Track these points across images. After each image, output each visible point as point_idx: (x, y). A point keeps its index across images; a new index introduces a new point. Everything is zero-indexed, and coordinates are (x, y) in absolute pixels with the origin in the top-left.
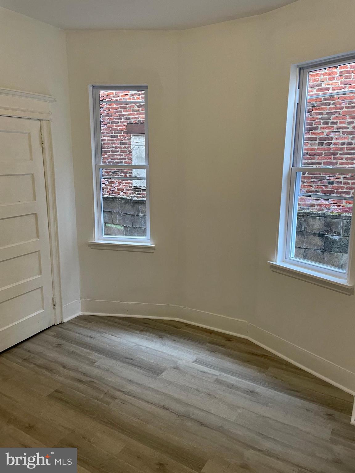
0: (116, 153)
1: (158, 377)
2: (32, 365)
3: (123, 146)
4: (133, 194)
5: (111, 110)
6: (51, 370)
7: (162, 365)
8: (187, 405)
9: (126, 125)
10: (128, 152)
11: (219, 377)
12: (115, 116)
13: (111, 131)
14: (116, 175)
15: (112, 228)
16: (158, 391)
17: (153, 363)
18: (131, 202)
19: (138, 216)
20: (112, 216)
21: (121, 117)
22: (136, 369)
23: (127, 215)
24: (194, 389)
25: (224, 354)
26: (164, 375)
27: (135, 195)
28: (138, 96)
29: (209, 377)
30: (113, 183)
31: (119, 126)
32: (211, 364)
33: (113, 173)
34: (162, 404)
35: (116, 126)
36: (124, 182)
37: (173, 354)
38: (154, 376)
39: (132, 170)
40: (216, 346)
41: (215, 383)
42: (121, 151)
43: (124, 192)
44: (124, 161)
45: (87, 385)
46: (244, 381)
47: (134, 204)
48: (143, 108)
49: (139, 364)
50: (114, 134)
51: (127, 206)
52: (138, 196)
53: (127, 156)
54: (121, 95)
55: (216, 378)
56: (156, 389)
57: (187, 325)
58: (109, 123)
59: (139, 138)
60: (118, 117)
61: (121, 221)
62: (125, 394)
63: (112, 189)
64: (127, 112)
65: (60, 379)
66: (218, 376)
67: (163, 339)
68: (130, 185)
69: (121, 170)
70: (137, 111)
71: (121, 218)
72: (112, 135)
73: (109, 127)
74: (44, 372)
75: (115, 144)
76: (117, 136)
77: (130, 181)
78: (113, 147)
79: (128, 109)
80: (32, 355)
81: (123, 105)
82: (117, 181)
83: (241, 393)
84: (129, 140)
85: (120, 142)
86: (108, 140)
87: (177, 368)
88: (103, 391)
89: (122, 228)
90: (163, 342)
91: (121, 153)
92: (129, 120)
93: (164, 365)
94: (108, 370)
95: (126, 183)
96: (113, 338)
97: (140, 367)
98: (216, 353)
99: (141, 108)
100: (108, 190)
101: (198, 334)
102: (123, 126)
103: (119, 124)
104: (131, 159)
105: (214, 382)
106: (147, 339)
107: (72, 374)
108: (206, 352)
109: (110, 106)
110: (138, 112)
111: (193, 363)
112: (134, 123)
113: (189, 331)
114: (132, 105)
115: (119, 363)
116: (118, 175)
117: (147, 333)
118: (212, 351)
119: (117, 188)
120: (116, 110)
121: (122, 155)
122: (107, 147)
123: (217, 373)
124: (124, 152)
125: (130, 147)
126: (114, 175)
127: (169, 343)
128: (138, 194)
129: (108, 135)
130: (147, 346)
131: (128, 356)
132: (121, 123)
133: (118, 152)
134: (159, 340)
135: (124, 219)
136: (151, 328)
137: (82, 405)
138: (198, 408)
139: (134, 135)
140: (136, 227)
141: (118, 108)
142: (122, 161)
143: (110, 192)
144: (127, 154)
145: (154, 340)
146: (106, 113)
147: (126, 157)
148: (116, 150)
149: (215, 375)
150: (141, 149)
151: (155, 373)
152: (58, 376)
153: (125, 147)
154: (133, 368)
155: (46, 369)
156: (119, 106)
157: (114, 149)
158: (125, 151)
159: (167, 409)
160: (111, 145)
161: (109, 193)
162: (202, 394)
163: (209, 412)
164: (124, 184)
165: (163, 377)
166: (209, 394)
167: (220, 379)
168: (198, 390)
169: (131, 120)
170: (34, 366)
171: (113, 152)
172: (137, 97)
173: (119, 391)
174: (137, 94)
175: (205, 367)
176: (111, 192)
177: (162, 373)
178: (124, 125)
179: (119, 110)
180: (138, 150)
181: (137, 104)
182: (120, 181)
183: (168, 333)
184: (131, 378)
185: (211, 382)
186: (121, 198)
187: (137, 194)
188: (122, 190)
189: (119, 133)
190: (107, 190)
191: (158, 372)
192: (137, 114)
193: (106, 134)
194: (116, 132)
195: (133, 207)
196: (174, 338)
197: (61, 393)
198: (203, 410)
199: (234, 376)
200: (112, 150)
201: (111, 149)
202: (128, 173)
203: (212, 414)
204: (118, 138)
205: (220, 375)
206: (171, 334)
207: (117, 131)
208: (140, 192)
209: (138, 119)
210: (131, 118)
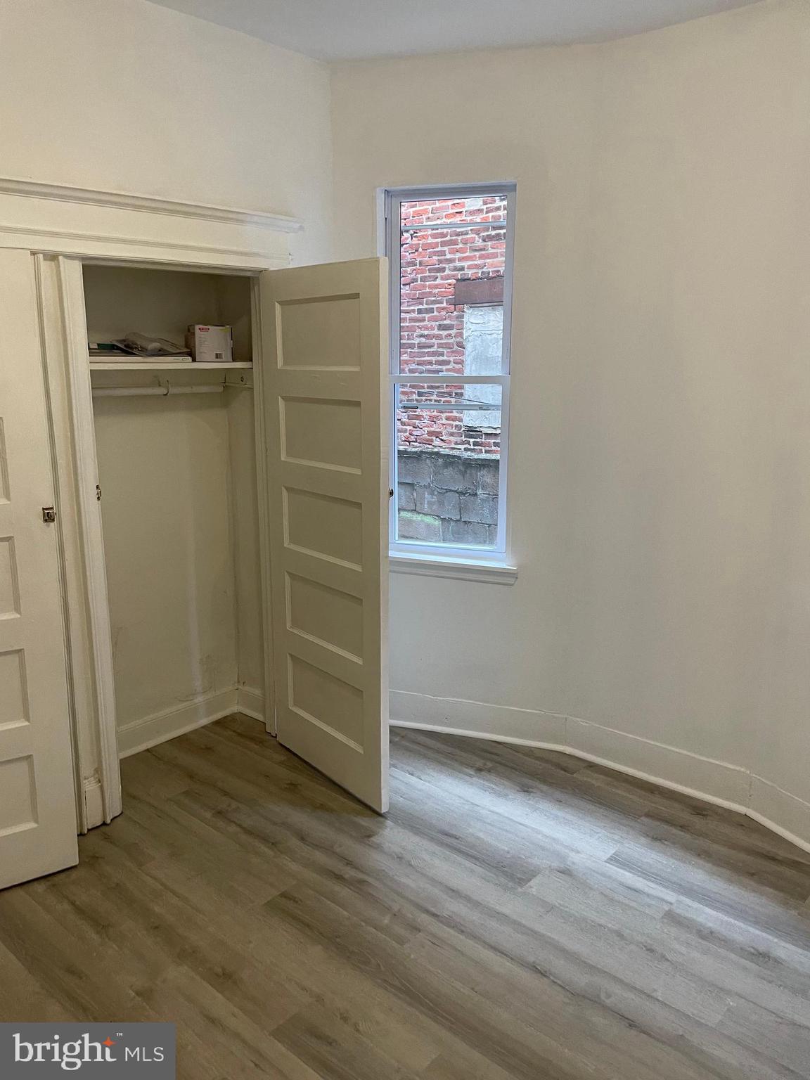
0: (429, 350)
1: (520, 890)
2: (233, 829)
3: (444, 333)
4: (463, 443)
5: (420, 250)
6: (273, 844)
7: (529, 860)
8: (592, 969)
9: (454, 285)
10: (456, 347)
11: (674, 907)
12: (430, 263)
13: (418, 298)
14: (426, 400)
15: (414, 521)
16: (520, 924)
17: (508, 853)
18: (458, 463)
19: (476, 495)
20: (415, 494)
21: (444, 265)
22: (468, 864)
23: (448, 493)
24: (609, 929)
25: (686, 847)
26: (534, 886)
27: (467, 446)
28: (484, 215)
29: (649, 906)
30: (419, 417)
31: (437, 286)
32: (652, 870)
33: (420, 394)
34: (531, 959)
35: (430, 287)
36: (444, 415)
37: (557, 835)
38: (510, 884)
39: (462, 388)
40: (666, 827)
41: (665, 921)
42: (440, 346)
43: (442, 440)
44: (444, 368)
45: (352, 888)
46: (742, 925)
47: (466, 468)
48: (494, 242)
49: (473, 852)
50: (425, 306)
51: (448, 472)
52: (474, 449)
53: (453, 355)
54: (444, 214)
55: (667, 909)
56: (515, 917)
57: (591, 766)
58: (415, 280)
59: (482, 313)
60: (437, 266)
61: (434, 507)
62: (442, 922)
63: (415, 433)
64: (458, 254)
65: (293, 867)
66: (671, 904)
67: (532, 794)
68: (457, 423)
69: (438, 387)
70: (481, 250)
71: (435, 499)
72: (420, 307)
73: (415, 289)
74: (260, 847)
75: (427, 328)
76: (431, 311)
77: (457, 415)
78: (422, 336)
79: (461, 246)
80: (234, 804)
81: (448, 238)
82: (428, 413)
83: (733, 956)
84: (460, 317)
85: (437, 323)
86: (412, 320)
87: (566, 872)
88: (389, 909)
89: (437, 523)
90: (532, 803)
91: (439, 350)
92: (461, 272)
93: (536, 861)
94: (400, 858)
95: (448, 418)
96: (413, 780)
97: (476, 859)
98: (664, 844)
99: (490, 243)
100: (408, 434)
101: (619, 792)
102: (446, 285)
103: (439, 281)
104: (461, 362)
105: (662, 918)
106: (494, 792)
107: (321, 858)
108: (642, 838)
109: (419, 240)
110: (483, 252)
111: (607, 865)
112: (474, 277)
113: (597, 781)
114: (468, 236)
115: (425, 843)
116: (431, 400)
117: (493, 777)
118: (657, 839)
119: (426, 429)
120: (431, 250)
121: (442, 355)
122: (408, 335)
123: (671, 896)
124: (448, 346)
125: (461, 335)
126: (422, 400)
127: (545, 805)
128: (475, 444)
129: (412, 308)
130: (492, 808)
131: (446, 828)
132: (442, 278)
133: (433, 346)
134: (521, 796)
135: (441, 503)
136: (501, 764)
137: (340, 937)
138: (621, 981)
139: (473, 305)
140: (469, 522)
141: (436, 245)
142: (440, 367)
143: (410, 440)
144: (453, 352)
145: (510, 797)
146: (409, 256)
147: (452, 359)
148: (427, 341)
149: (663, 900)
150: (487, 339)
151: (511, 877)
152: (289, 859)
153: (450, 335)
154: (459, 859)
155: (265, 839)
156: (439, 240)
157: (423, 340)
158: (449, 344)
159: (543, 974)
160: (418, 332)
161: (409, 442)
162: (633, 947)
163: (649, 996)
164: (444, 421)
165: (533, 890)
166: (649, 947)
167: (678, 911)
168: (620, 935)
169: (466, 271)
170: (238, 829)
171: (421, 346)
172: (482, 217)
173: (427, 912)
174: (482, 210)
175: (639, 876)
176: (412, 438)
177: (530, 880)
178: (450, 285)
179: (439, 249)
180: (479, 342)
181: (481, 234)
182: (433, 414)
183: (544, 782)
184: (455, 883)
185: (654, 918)
186: (438, 453)
187: (471, 443)
188: (438, 435)
189: (435, 304)
190: (405, 434)
191: (519, 876)
192: (481, 257)
193: (408, 306)
194: (431, 301)
195: (463, 474)
196: (558, 795)
197: (295, 900)
198: (635, 988)
199: (715, 908)
200: (419, 343)
201: (417, 341)
202: (454, 394)
203: (658, 1000)
204: (435, 313)
205: (679, 902)
206: (551, 784)
207: (433, 299)
208: (478, 440)
209: (483, 268)
210: (466, 266)
